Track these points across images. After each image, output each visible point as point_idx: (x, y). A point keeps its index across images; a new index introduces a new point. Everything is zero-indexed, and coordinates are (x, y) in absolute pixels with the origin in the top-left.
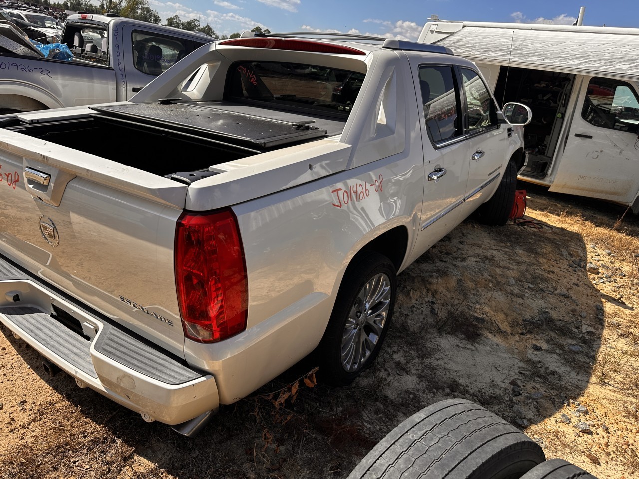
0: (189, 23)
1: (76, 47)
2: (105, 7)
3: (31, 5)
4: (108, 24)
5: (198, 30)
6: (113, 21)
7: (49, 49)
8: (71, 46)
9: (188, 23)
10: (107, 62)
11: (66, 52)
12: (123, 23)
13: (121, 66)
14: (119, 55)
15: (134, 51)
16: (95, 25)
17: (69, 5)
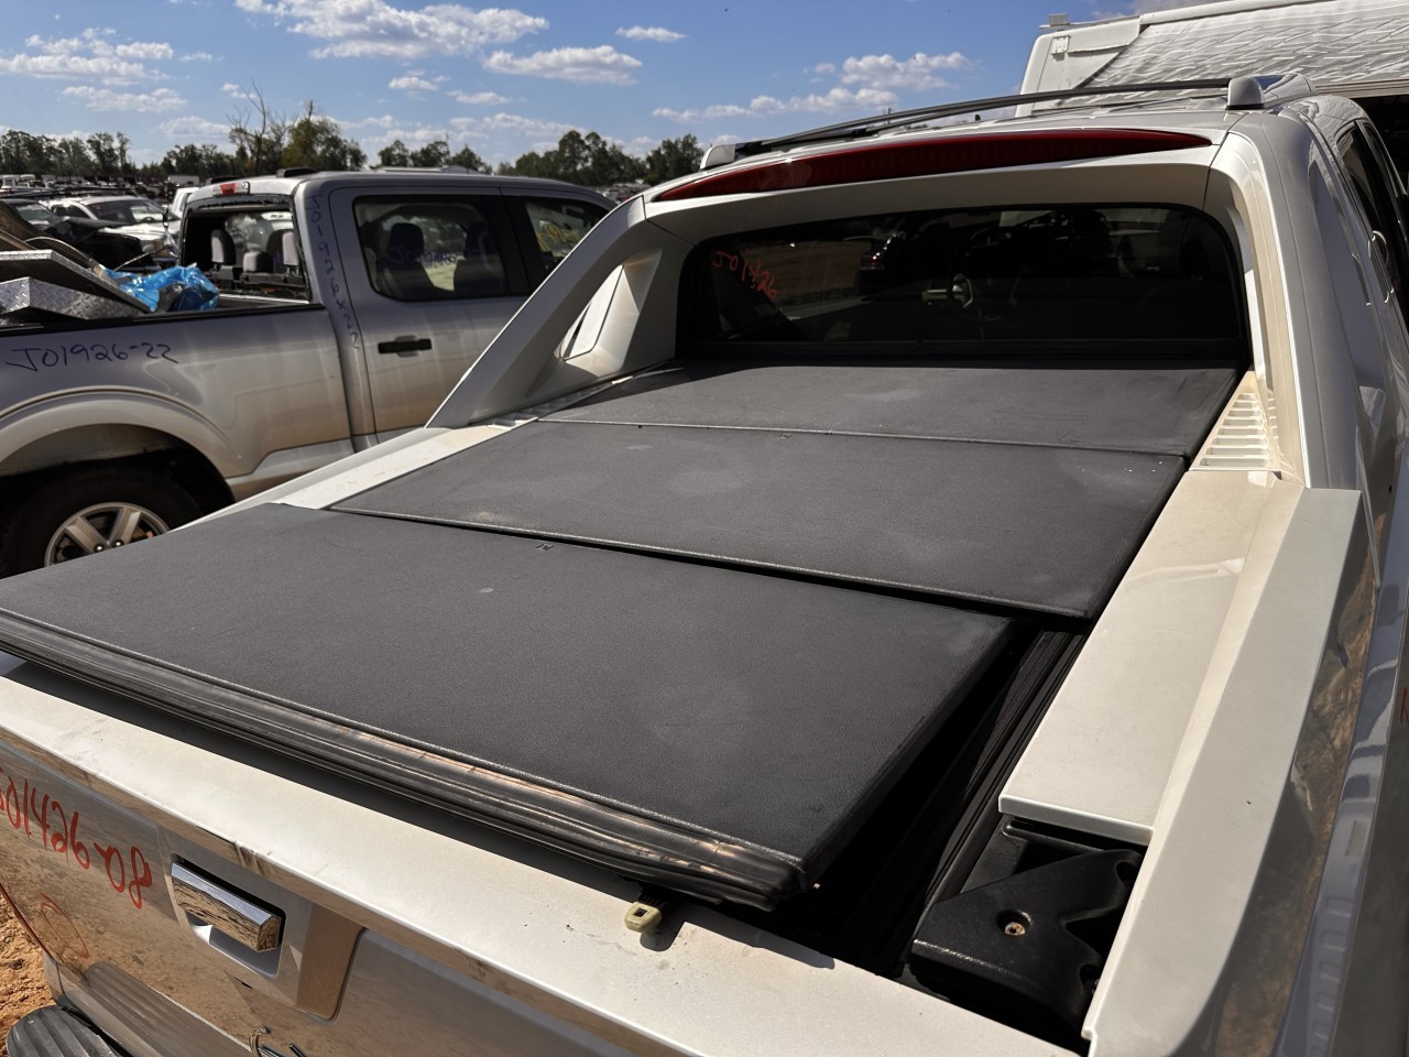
0: (425, 152)
1: (219, 265)
2: (249, 153)
3: (96, 178)
4: (292, 197)
5: (448, 162)
6: (302, 188)
7: (156, 285)
8: (206, 265)
9: (423, 151)
10: (302, 290)
11: (200, 286)
12: (327, 185)
13: (342, 295)
14: (332, 269)
15: (366, 249)
16: (259, 203)
17: (174, 163)
